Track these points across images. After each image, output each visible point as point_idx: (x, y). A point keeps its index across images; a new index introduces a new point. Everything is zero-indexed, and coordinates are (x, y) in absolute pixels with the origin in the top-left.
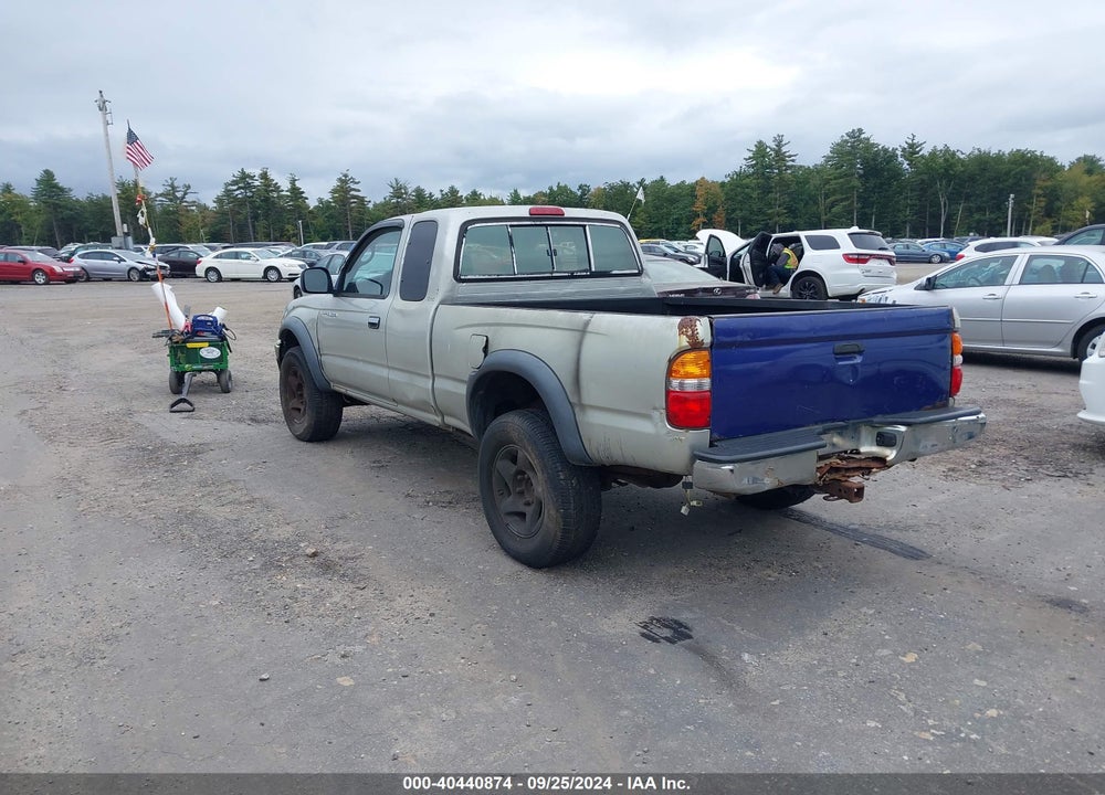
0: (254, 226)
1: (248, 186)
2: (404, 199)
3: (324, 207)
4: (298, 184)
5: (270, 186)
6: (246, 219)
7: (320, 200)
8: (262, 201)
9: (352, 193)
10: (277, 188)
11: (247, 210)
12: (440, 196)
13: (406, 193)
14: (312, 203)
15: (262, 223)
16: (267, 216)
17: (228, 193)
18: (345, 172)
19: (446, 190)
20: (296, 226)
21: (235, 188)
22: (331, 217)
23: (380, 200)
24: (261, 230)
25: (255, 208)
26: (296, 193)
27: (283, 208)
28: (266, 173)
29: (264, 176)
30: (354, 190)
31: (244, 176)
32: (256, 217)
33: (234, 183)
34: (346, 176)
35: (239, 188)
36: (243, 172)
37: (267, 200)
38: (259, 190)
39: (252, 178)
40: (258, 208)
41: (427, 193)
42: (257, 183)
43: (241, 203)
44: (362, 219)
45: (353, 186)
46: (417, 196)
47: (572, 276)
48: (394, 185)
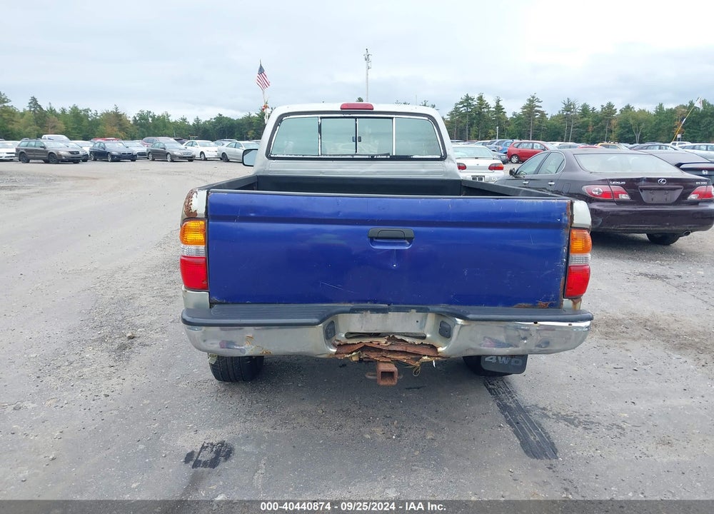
0: (469, 131)
1: (469, 105)
2: (572, 112)
3: (517, 118)
4: (501, 103)
5: (483, 105)
6: (465, 125)
7: (514, 114)
8: (476, 114)
9: (536, 108)
10: (487, 106)
11: (467, 120)
12: (600, 110)
13: (574, 108)
14: (509, 115)
15: (475, 128)
16: (478, 124)
17: (456, 109)
18: (533, 95)
19: (605, 105)
20: (495, 130)
21: (461, 106)
22: (520, 124)
23: (556, 113)
24: (473, 133)
25: (472, 119)
26: (499, 108)
27: (490, 120)
28: (481, 97)
29: (480, 98)
30: (538, 106)
31: (468, 99)
32: (471, 125)
33: (461, 103)
34: (533, 97)
35: (464, 106)
36: (467, 96)
37: (480, 114)
38: (475, 107)
39: (472, 100)
40: (474, 119)
41: (591, 108)
42: (475, 103)
43: (463, 116)
44: (540, 126)
45: (537, 104)
46: (583, 110)
47: (372, 159)
48: (566, 103)
